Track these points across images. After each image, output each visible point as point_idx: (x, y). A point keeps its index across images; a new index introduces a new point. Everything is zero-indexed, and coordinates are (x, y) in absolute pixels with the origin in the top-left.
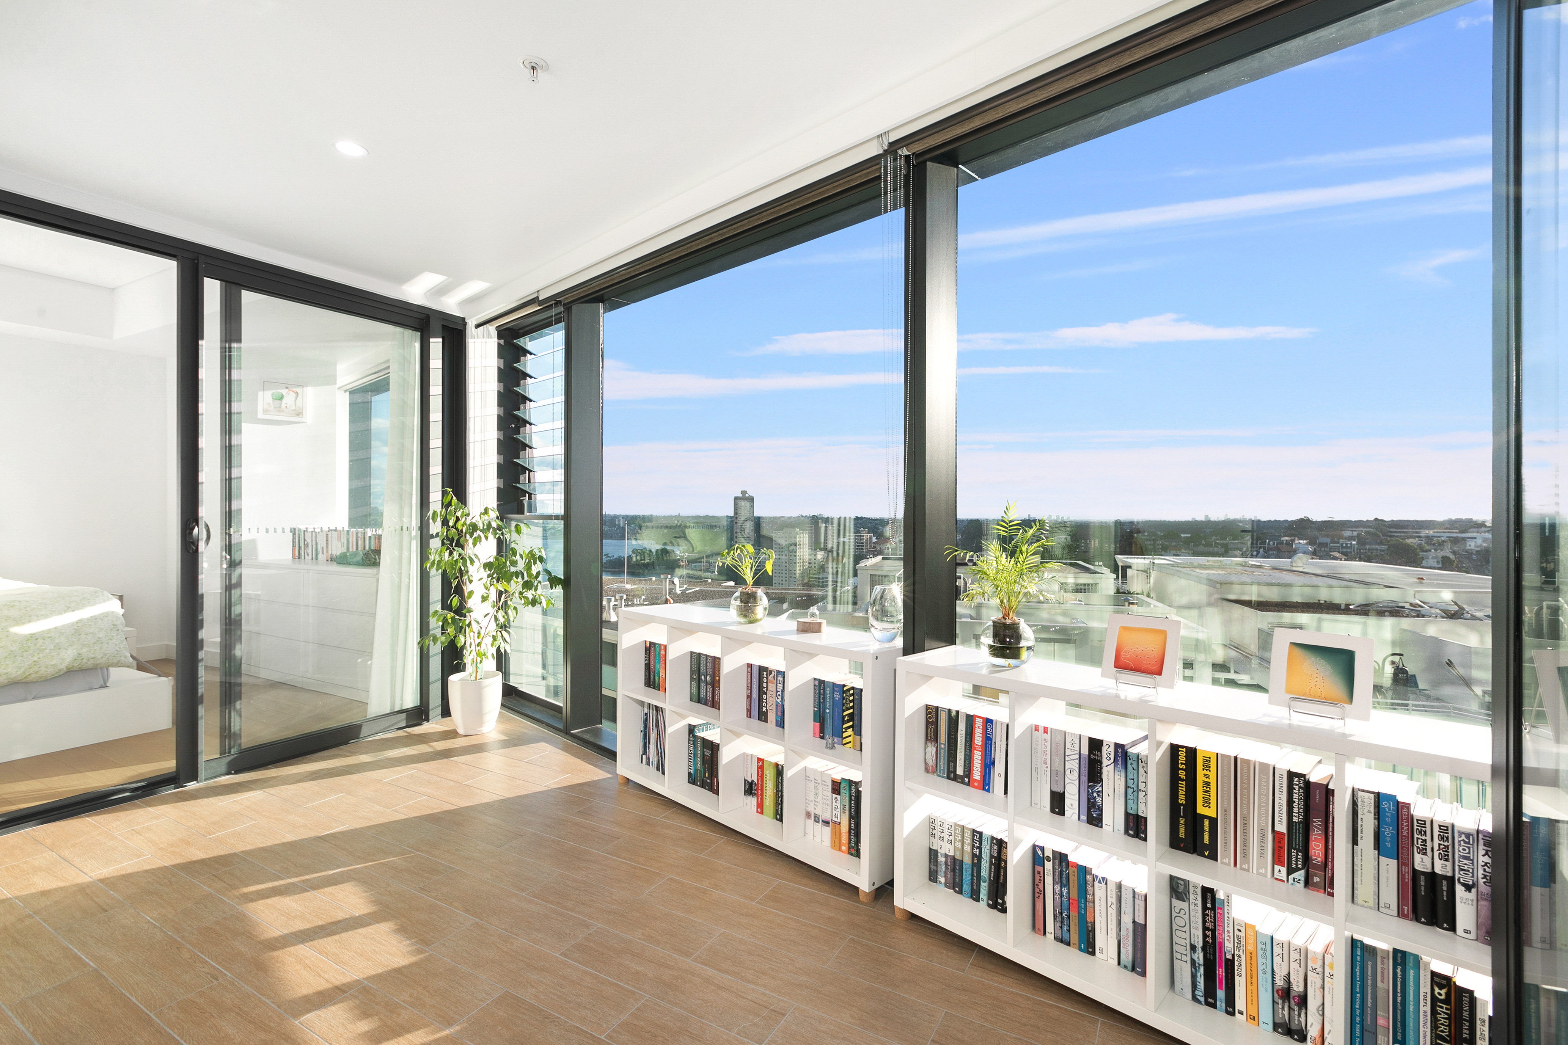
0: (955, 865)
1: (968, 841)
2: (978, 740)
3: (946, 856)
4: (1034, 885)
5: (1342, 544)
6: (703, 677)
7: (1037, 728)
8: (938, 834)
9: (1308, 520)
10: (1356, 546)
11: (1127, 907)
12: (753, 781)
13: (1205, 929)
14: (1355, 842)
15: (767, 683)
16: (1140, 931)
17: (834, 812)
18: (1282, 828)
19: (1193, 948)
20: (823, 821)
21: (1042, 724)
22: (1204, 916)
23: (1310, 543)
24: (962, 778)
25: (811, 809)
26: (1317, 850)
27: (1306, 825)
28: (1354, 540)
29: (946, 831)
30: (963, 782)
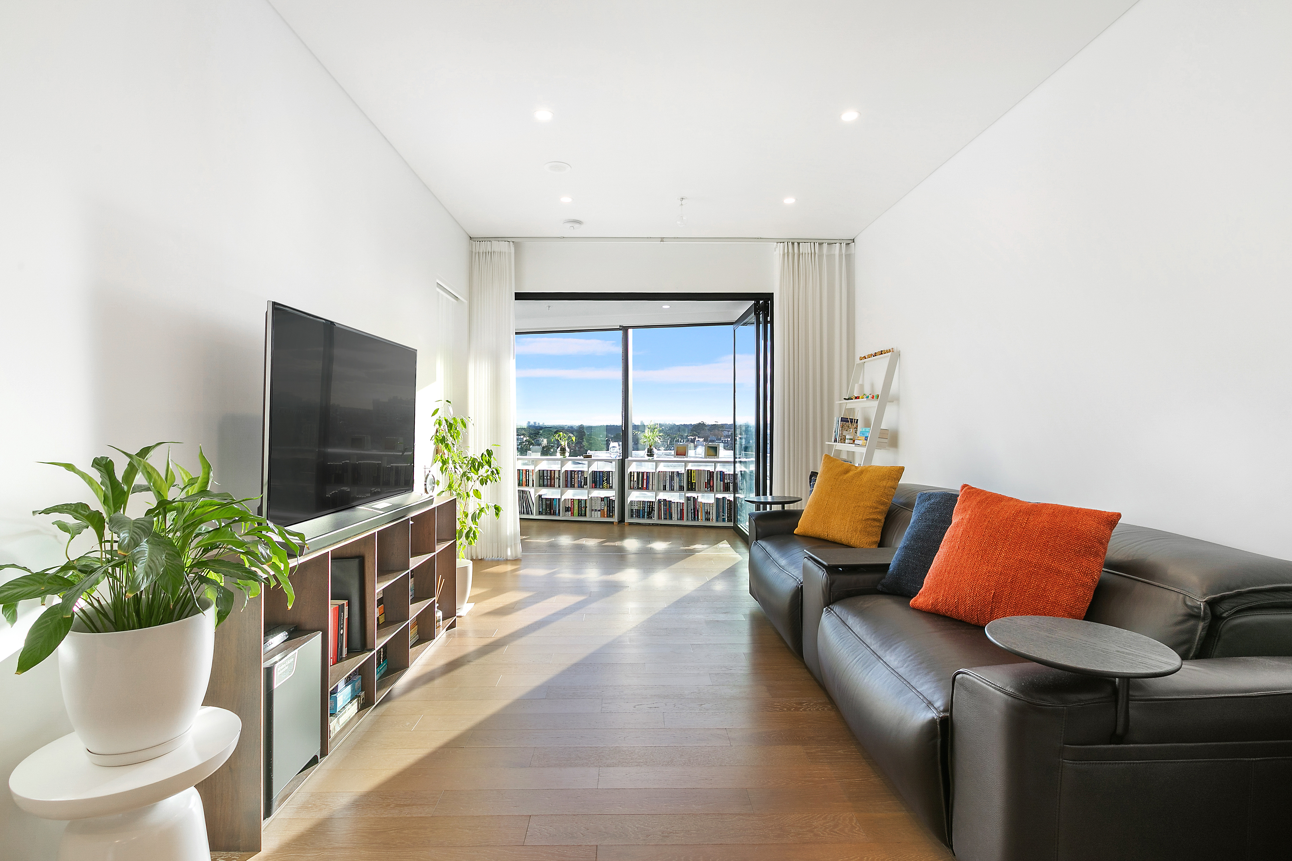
0: (638, 511)
1: (642, 504)
2: (645, 477)
3: (636, 509)
4: (659, 508)
5: (723, 440)
6: (545, 478)
7: (660, 472)
8: (633, 505)
9: (704, 424)
10: (730, 442)
11: (679, 506)
12: (569, 507)
13: (694, 505)
14: (717, 480)
15: (574, 475)
16: (682, 510)
17: (602, 507)
18: (706, 481)
19: (692, 510)
20: (598, 510)
21: (661, 471)
22: (693, 502)
23: (704, 441)
24: (641, 488)
25: (593, 508)
26: (711, 484)
27: (710, 479)
28: (729, 438)
29: (636, 503)
30: (641, 489)
